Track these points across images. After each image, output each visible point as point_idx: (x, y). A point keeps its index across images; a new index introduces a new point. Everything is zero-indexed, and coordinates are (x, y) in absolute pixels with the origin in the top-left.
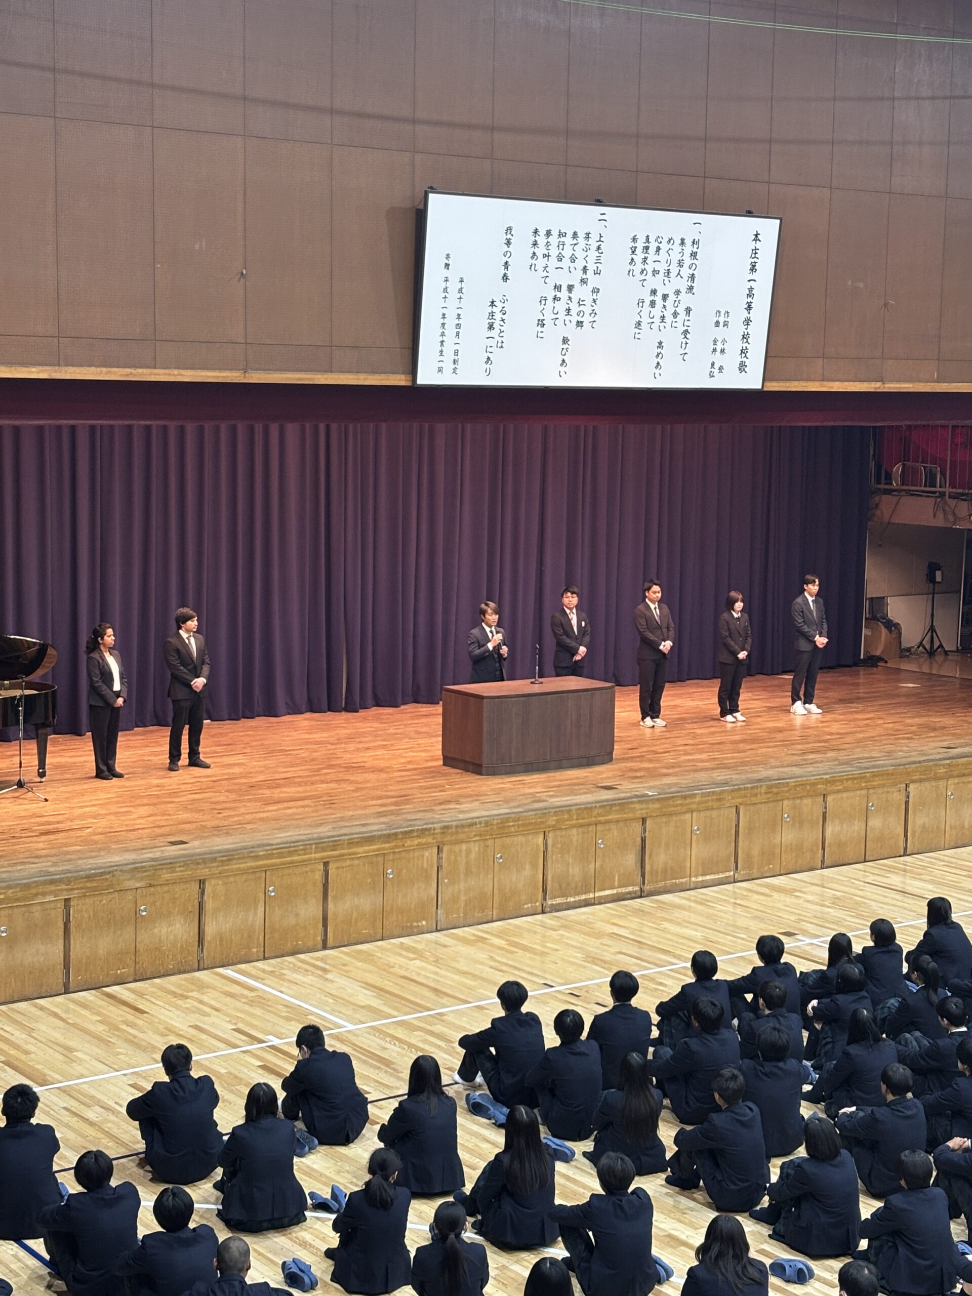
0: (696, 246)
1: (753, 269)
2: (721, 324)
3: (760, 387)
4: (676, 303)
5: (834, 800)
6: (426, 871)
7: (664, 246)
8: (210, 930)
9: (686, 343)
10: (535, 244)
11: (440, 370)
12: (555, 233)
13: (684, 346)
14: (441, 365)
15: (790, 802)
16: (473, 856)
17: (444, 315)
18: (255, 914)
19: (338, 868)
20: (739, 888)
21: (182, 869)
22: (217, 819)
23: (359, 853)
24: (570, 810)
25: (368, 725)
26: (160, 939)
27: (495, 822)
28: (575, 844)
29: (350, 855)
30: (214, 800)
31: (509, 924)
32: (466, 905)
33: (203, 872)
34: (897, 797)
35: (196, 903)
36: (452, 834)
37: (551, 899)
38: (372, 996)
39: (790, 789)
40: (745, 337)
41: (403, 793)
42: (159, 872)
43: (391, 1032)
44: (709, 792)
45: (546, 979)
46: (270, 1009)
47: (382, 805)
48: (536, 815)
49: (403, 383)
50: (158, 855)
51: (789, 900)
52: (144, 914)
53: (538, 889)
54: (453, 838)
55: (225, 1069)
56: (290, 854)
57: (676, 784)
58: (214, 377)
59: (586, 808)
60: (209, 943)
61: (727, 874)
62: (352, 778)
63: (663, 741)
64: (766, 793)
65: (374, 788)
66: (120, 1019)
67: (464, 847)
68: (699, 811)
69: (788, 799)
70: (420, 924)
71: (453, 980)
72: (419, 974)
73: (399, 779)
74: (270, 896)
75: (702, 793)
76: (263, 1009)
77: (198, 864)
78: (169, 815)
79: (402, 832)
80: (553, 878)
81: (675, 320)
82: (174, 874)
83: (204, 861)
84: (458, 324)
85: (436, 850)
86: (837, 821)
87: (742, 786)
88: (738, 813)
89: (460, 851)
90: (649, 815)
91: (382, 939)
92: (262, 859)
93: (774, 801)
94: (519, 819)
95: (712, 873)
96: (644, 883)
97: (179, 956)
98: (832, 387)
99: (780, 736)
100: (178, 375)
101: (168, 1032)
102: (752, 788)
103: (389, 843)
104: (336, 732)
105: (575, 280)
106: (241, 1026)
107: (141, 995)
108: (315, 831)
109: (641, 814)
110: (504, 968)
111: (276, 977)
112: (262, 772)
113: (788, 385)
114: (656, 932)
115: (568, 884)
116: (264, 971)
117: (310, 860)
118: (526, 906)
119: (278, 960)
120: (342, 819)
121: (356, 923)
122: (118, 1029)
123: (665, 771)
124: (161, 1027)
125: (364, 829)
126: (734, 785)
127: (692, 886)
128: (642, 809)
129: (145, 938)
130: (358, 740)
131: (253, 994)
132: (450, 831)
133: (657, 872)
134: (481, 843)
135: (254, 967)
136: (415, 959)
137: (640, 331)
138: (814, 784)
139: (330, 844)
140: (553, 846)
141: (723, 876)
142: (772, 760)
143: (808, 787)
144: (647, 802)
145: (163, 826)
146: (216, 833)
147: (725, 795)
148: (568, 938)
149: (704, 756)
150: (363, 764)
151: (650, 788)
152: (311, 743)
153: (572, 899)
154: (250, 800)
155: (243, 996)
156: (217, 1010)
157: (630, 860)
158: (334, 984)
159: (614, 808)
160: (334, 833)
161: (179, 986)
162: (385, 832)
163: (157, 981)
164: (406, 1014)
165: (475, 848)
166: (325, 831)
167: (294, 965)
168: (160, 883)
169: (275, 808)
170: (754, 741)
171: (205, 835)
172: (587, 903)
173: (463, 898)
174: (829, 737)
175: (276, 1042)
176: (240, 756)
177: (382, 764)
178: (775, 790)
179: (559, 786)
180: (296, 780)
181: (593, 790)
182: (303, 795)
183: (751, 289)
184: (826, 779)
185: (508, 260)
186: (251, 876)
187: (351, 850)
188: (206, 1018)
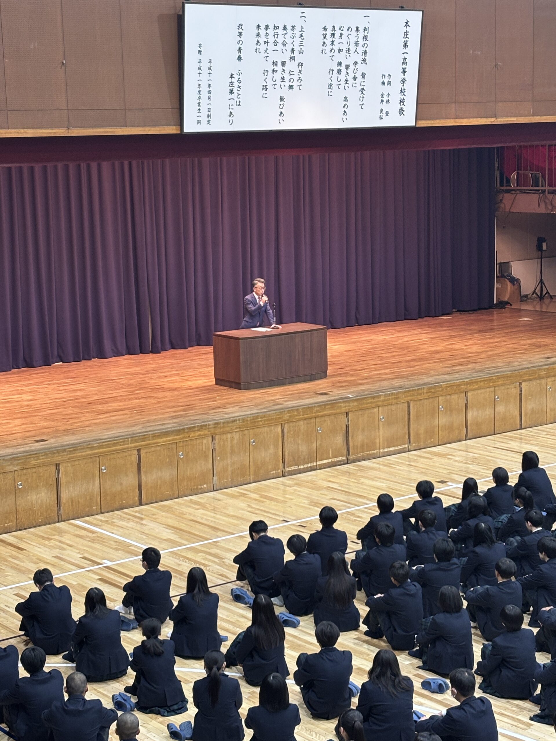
0: (366, 32)
1: (406, 45)
2: (386, 84)
3: (414, 124)
4: (355, 71)
5: (472, 395)
6: (205, 452)
7: (345, 33)
8: (65, 496)
9: (363, 97)
10: (258, 35)
11: (199, 122)
12: (271, 27)
13: (361, 99)
14: (199, 118)
15: (444, 398)
16: (235, 441)
17: (199, 85)
18: (94, 484)
19: (146, 453)
20: (411, 455)
21: (43, 457)
22: (66, 424)
23: (160, 443)
24: (298, 410)
25: (167, 361)
26: (32, 503)
27: (249, 419)
28: (302, 431)
29: (154, 444)
30: (64, 413)
31: (261, 485)
32: (232, 473)
33: (58, 459)
34: (514, 391)
35: (54, 478)
36: (221, 428)
37: (288, 467)
38: (172, 533)
39: (443, 390)
40: (402, 91)
41: (188, 404)
42: (28, 460)
43: (184, 554)
44: (389, 394)
45: (284, 517)
46: (106, 544)
47: (175, 412)
48: (275, 413)
49: (174, 132)
50: (27, 449)
51: (443, 460)
52: (20, 487)
53: (279, 461)
54: (222, 430)
55: (76, 582)
56: (114, 445)
57: (368, 389)
58: (48, 133)
59: (309, 408)
60: (65, 504)
61: (404, 446)
62: (155, 395)
63: (361, 363)
64: (427, 393)
65: (170, 401)
66: (7, 554)
67: (229, 436)
68: (383, 406)
69: (442, 396)
70: (203, 487)
71: (224, 521)
72: (202, 518)
73: (186, 395)
74: (103, 473)
75: (385, 395)
76: (101, 544)
77: (54, 453)
78: (35, 423)
79: (187, 428)
80: (288, 453)
81: (354, 82)
82: (39, 461)
83: (58, 452)
84: (209, 91)
85: (210, 438)
86: (475, 409)
87: (411, 389)
88: (409, 406)
89: (227, 438)
90: (351, 410)
91: (178, 498)
92: (96, 449)
93: (432, 397)
94: (264, 417)
95: (393, 446)
96: (349, 455)
97: (45, 513)
98: (462, 123)
99: (438, 356)
100: (24, 133)
101: (39, 561)
102: (418, 389)
103: (180, 435)
104: (145, 367)
105: (286, 57)
106: (86, 555)
107: (21, 539)
108: (130, 429)
109: (346, 410)
110: (257, 512)
111: (109, 524)
112: (96, 394)
113: (432, 122)
114: (356, 485)
115: (299, 457)
116: (101, 521)
117: (128, 448)
118: (271, 473)
119: (111, 513)
120: (148, 421)
121: (160, 488)
122: (7, 561)
123: (361, 382)
124: (34, 558)
125: (163, 427)
126: (406, 388)
127: (381, 455)
128: (345, 407)
129: (21, 502)
130: (160, 371)
131: (94, 535)
132: (219, 426)
133: (357, 447)
134: (240, 432)
135: (94, 519)
136: (199, 509)
137: (331, 90)
138: (459, 385)
139: (141, 437)
140: (288, 432)
141: (401, 447)
142: (432, 371)
143: (455, 388)
144: (348, 402)
145: (31, 431)
146: (65, 434)
147: (400, 395)
148: (299, 491)
149: (387, 371)
150: (162, 386)
151: (350, 393)
152: (129, 374)
153: (302, 467)
154: (88, 412)
155: (87, 537)
156: (70, 546)
157: (339, 440)
158: (147, 527)
159: (327, 407)
160: (143, 431)
161: (46, 533)
162: (176, 428)
163: (31, 530)
164: (193, 543)
165: (236, 436)
166: (137, 429)
167: (121, 516)
168: (30, 467)
169: (104, 416)
170: (420, 360)
171: (59, 435)
172: (312, 469)
173: (230, 469)
174: (470, 355)
175: (109, 564)
176: (82, 385)
177: (175, 385)
178: (433, 390)
179: (292, 394)
180: (119, 398)
181: (314, 395)
182: (123, 407)
183: (405, 59)
184: (467, 382)
185: (241, 46)
186: (91, 460)
187: (155, 441)
188: (64, 552)
